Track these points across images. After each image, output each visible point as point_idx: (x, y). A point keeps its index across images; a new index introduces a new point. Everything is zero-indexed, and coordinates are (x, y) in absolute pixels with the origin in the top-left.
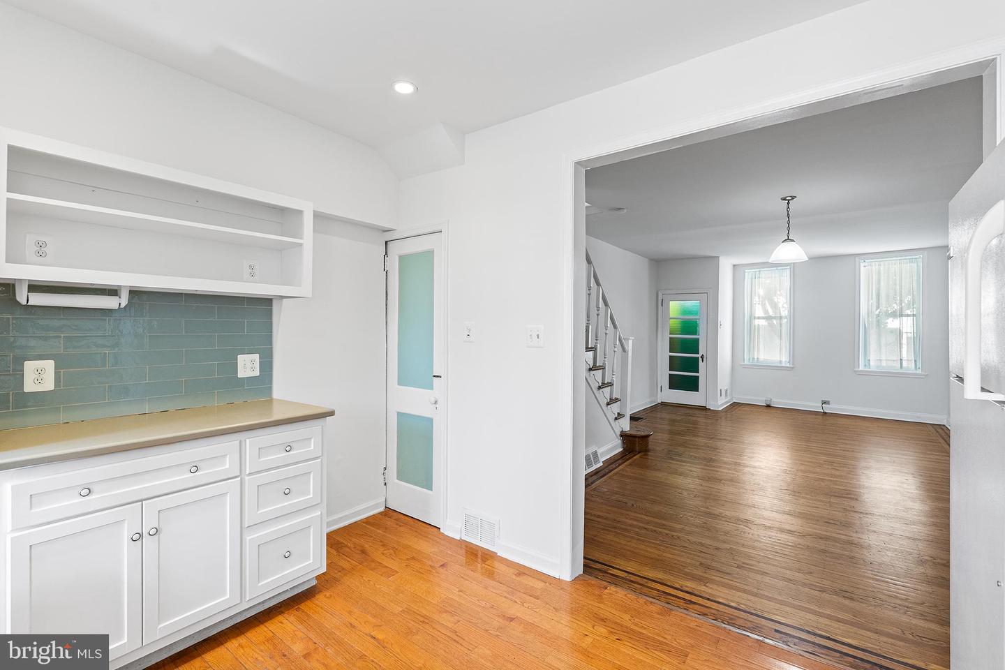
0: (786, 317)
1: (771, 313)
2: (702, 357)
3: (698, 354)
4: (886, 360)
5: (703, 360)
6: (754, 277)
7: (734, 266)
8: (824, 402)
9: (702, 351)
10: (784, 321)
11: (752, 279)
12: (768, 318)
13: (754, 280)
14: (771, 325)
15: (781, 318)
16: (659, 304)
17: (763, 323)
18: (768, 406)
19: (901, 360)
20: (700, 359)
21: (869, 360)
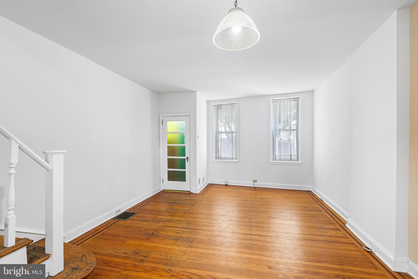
0: (235, 132)
1: (228, 130)
2: (187, 158)
3: (185, 156)
4: (284, 155)
5: (188, 161)
6: (218, 108)
7: (208, 101)
8: (254, 181)
9: (187, 155)
10: (234, 134)
11: (217, 109)
12: (226, 132)
13: (218, 110)
14: (228, 136)
15: (232, 132)
16: (161, 123)
17: (224, 136)
18: (226, 185)
19: (291, 155)
20: (186, 160)
21: (276, 156)
